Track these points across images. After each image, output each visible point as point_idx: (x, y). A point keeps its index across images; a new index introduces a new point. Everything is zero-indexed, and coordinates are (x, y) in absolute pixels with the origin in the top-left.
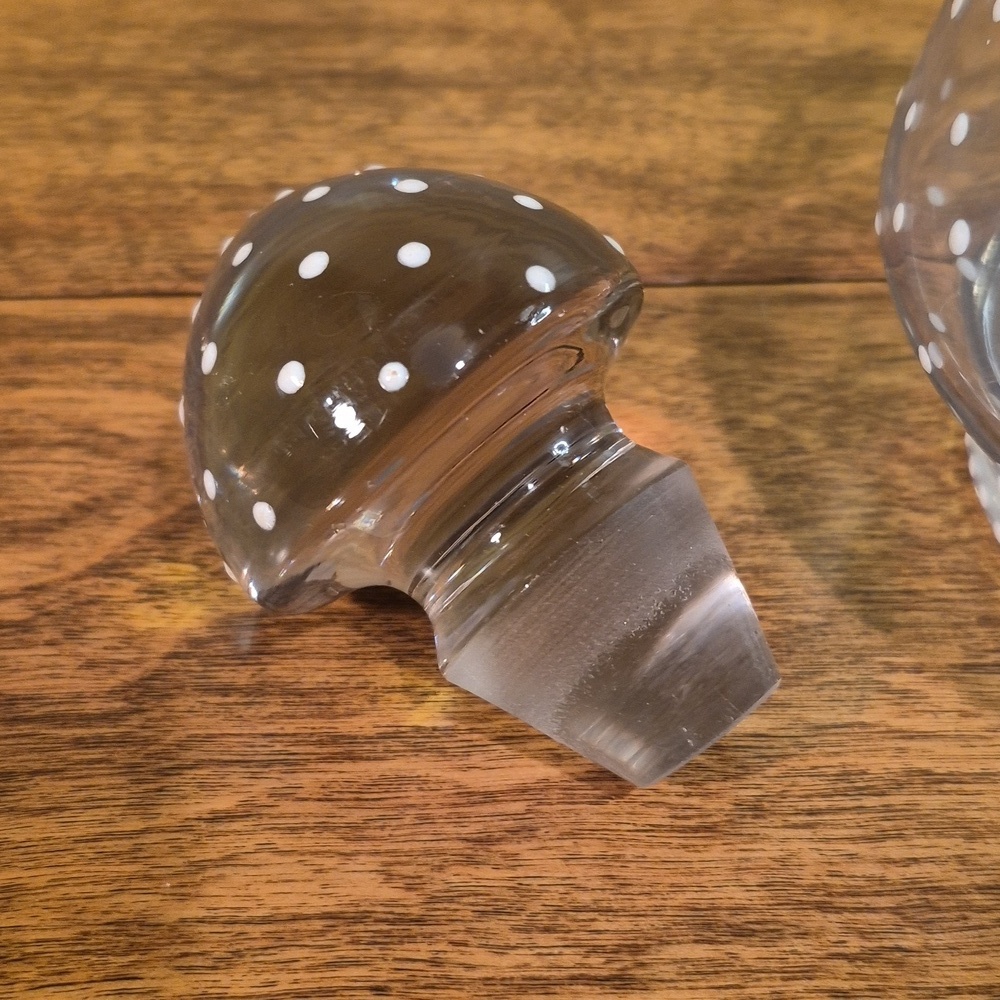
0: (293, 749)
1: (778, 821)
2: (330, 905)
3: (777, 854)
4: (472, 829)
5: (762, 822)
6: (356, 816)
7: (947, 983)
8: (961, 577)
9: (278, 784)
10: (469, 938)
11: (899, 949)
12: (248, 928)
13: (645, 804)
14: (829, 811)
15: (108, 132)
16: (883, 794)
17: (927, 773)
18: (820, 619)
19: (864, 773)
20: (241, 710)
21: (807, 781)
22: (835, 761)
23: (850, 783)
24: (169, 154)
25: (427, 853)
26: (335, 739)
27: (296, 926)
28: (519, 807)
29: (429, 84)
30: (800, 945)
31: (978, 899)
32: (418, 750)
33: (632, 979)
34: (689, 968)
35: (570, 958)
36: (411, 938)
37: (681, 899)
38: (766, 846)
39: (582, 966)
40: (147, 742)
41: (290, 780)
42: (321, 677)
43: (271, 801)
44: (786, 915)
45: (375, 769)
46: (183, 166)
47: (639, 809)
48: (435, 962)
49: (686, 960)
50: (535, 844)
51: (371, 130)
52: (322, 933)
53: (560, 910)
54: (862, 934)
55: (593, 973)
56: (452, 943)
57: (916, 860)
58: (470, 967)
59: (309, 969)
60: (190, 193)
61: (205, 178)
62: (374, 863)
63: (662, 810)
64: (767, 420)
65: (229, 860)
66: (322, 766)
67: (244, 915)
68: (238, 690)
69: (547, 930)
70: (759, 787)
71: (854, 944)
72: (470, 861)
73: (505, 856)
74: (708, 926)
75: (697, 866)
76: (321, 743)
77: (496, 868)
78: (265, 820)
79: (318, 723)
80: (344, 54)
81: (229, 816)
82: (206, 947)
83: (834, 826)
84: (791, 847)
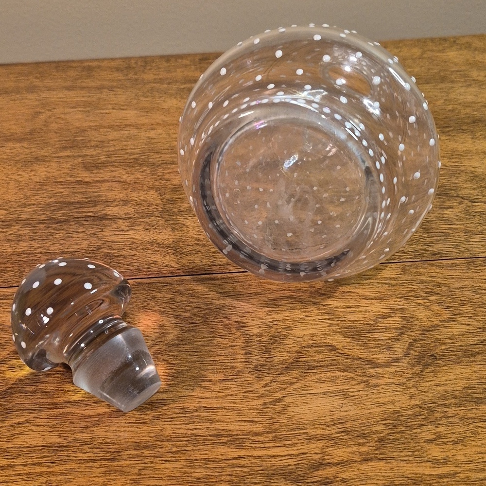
0: (41, 406)
1: (163, 420)
2: (44, 443)
3: (160, 429)
4: (84, 425)
5: (159, 421)
6: (55, 422)
7: (195, 458)
8: (229, 356)
9: (37, 415)
10: (77, 450)
11: (185, 450)
12: (23, 449)
13: (129, 417)
14: (177, 417)
15: (19, 238)
16: (192, 413)
17: (205, 407)
18: (188, 369)
19: (188, 408)
20: (30, 397)
21: (173, 410)
22: (181, 405)
23: (185, 410)
24: (35, 244)
25: (71, 431)
26: (52, 404)
27: (35, 448)
28: (97, 419)
29: (114, 219)
30: (160, 450)
31: (209, 438)
32: (73, 406)
33: (116, 459)
34: (131, 456)
35: (102, 454)
36: (63, 451)
37: (133, 440)
38: (158, 426)
39: (104, 456)
40: (5, 405)
41: (39, 414)
42: (52, 388)
43: (34, 419)
44: (159, 443)
45: (61, 411)
46: (38, 248)
47: (127, 418)
48: (67, 456)
49: (130, 454)
50: (99, 428)
51: (95, 233)
52: (41, 450)
53: (102, 443)
54: (177, 447)
55: (107, 458)
56: (73, 452)
57: (196, 429)
58: (75, 457)
59: (36, 458)
60: (39, 255)
61: (44, 251)
62: (57, 433)
63: (134, 419)
64: (188, 315)
65: (21, 433)
66: (49, 410)
67: (22, 446)
68: (30, 392)
69: (97, 448)
70: (160, 412)
71: (174, 449)
72: (82, 432)
73: (91, 431)
74: (138, 446)
75: (139, 432)
76: (49, 405)
77: (88, 434)
78: (32, 424)
79: (49, 400)
80: (91, 211)
81: (23, 423)
82: (12, 454)
83: (177, 421)
84: (164, 427)
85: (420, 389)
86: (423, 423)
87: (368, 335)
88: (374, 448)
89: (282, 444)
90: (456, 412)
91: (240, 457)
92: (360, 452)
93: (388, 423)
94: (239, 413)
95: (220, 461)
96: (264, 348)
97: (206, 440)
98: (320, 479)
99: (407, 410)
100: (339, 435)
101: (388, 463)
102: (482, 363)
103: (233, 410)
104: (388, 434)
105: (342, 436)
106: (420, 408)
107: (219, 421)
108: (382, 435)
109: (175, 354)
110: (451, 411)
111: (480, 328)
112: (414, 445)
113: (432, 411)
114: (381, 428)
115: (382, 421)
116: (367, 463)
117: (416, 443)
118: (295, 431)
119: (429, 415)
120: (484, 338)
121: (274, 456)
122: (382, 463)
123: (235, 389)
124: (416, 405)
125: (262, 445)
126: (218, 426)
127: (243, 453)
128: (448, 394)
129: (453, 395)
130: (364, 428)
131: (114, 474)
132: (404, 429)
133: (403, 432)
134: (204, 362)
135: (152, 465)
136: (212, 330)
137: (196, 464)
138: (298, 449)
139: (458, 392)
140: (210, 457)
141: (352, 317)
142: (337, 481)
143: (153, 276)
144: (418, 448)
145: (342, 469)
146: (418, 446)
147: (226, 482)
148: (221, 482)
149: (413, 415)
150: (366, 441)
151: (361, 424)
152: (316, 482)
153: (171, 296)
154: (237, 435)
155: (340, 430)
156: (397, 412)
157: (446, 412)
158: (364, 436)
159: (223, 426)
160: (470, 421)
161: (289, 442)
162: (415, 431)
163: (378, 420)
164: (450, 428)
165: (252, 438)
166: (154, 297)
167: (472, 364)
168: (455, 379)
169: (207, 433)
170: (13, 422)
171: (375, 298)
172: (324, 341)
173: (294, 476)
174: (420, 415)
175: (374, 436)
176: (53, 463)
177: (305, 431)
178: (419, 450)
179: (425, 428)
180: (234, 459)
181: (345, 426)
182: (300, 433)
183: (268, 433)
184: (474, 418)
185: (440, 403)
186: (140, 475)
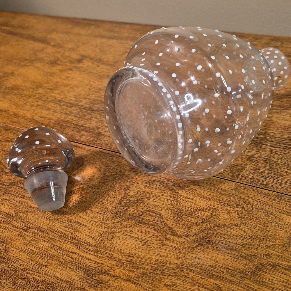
0: (19, 195)
1: (58, 221)
2: (7, 212)
3: (53, 225)
4: (27, 210)
5: (56, 221)
6: (18, 204)
7: (56, 245)
8: (110, 202)
9: (14, 198)
11: (55, 239)
14: (64, 222)
15: (71, 114)
16: (72, 223)
17: (79, 223)
18: (87, 201)
19: (72, 220)
20: (18, 189)
21: (65, 218)
22: (71, 217)
23: (70, 220)
24: (74, 119)
25: (21, 211)
26: (24, 196)
27: (2, 213)
28: (34, 209)
30: (46, 234)
31: (69, 238)
33: (27, 231)
35: (23, 226)
36: (11, 218)
37: (40, 225)
38: (54, 223)
40: (7, 189)
41: (16, 198)
43: (12, 200)
44: (48, 231)
45: (24, 200)
47: (45, 214)
48: (11, 221)
49: (33, 231)
50: (31, 214)
53: (27, 221)
54: (53, 236)
55: (24, 229)
56: (14, 220)
57: (67, 231)
58: (13, 223)
60: (72, 124)
61: (76, 123)
62: (15, 209)
63: (47, 216)
64: (108, 174)
65: (3, 204)
66: (20, 198)
68: (20, 187)
69: (24, 223)
70: (59, 217)
72: (24, 213)
73: (27, 214)
74: (39, 229)
75: (44, 223)
76: (22, 195)
77: (25, 215)
78: (10, 201)
79: (24, 193)
81: (7, 200)
83: (63, 224)
84: (56, 224)
85: (186, 256)
86: (171, 274)
87: (185, 216)
88: (137, 276)
89: (97, 255)
90: (194, 276)
91: (74, 253)
92: (128, 275)
93: (154, 267)
94: (91, 231)
95: (65, 251)
96: (128, 204)
97: (67, 238)
98: (99, 279)
99: (169, 264)
100: (126, 262)
101: (137, 287)
102: (233, 256)
103: (90, 229)
104: (150, 272)
105: (127, 263)
106: (177, 266)
107: (80, 232)
108: (146, 271)
109: (88, 192)
110: (191, 274)
111: (249, 236)
112: (157, 284)
113: (182, 270)
114: (149, 267)
115: (152, 264)
116: (126, 282)
117: (159, 283)
118: (108, 251)
119: (178, 272)
120: (247, 243)
121: (88, 259)
122: (133, 285)
123: (99, 219)
124: (176, 264)
125: (88, 252)
126: (77, 234)
127: (77, 251)
128: (198, 265)
129: (200, 266)
130: (140, 264)
131: (21, 237)
132: (159, 273)
133: (157, 274)
134: (96, 201)
135: (38, 240)
136: (113, 186)
137: (54, 248)
138: (101, 261)
139: (204, 266)
140: (62, 247)
141: (184, 204)
142: (105, 284)
143: (110, 150)
144: (157, 286)
145: (113, 280)
146: (159, 285)
147: (59, 261)
148: (57, 261)
149: (170, 268)
150: (136, 271)
151: (141, 261)
152: (96, 280)
153: (108, 162)
154: (81, 242)
155: (128, 260)
156: (163, 263)
157: (188, 274)
158: (137, 268)
159: (79, 235)
160: (197, 284)
161: (100, 255)
162: (164, 277)
163: (151, 263)
164: (183, 283)
165: (87, 246)
166: (101, 161)
167: (227, 254)
168: (210, 259)
169: (70, 235)
170: (4, 198)
171: (206, 198)
172: (159, 211)
173: (89, 273)
174: (174, 270)
175: (142, 270)
176: (4, 222)
177: (112, 253)
178: (157, 287)
179: (170, 277)
180: (71, 252)
181: (132, 259)
182: (109, 253)
183: (96, 247)
184: (201, 284)
185: (190, 268)
186: (29, 242)
